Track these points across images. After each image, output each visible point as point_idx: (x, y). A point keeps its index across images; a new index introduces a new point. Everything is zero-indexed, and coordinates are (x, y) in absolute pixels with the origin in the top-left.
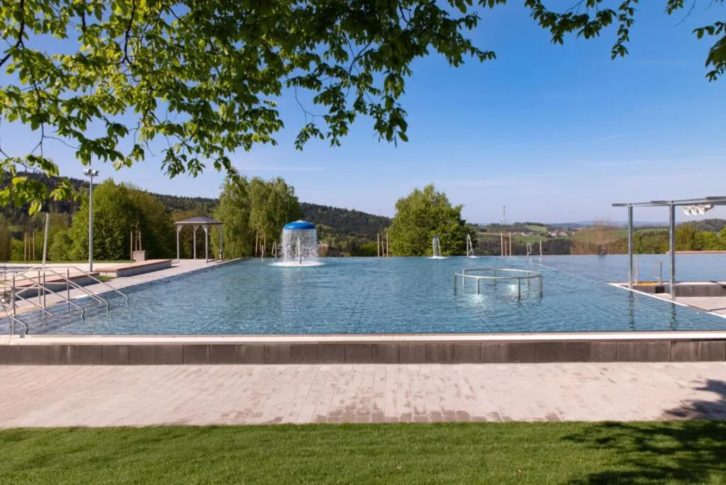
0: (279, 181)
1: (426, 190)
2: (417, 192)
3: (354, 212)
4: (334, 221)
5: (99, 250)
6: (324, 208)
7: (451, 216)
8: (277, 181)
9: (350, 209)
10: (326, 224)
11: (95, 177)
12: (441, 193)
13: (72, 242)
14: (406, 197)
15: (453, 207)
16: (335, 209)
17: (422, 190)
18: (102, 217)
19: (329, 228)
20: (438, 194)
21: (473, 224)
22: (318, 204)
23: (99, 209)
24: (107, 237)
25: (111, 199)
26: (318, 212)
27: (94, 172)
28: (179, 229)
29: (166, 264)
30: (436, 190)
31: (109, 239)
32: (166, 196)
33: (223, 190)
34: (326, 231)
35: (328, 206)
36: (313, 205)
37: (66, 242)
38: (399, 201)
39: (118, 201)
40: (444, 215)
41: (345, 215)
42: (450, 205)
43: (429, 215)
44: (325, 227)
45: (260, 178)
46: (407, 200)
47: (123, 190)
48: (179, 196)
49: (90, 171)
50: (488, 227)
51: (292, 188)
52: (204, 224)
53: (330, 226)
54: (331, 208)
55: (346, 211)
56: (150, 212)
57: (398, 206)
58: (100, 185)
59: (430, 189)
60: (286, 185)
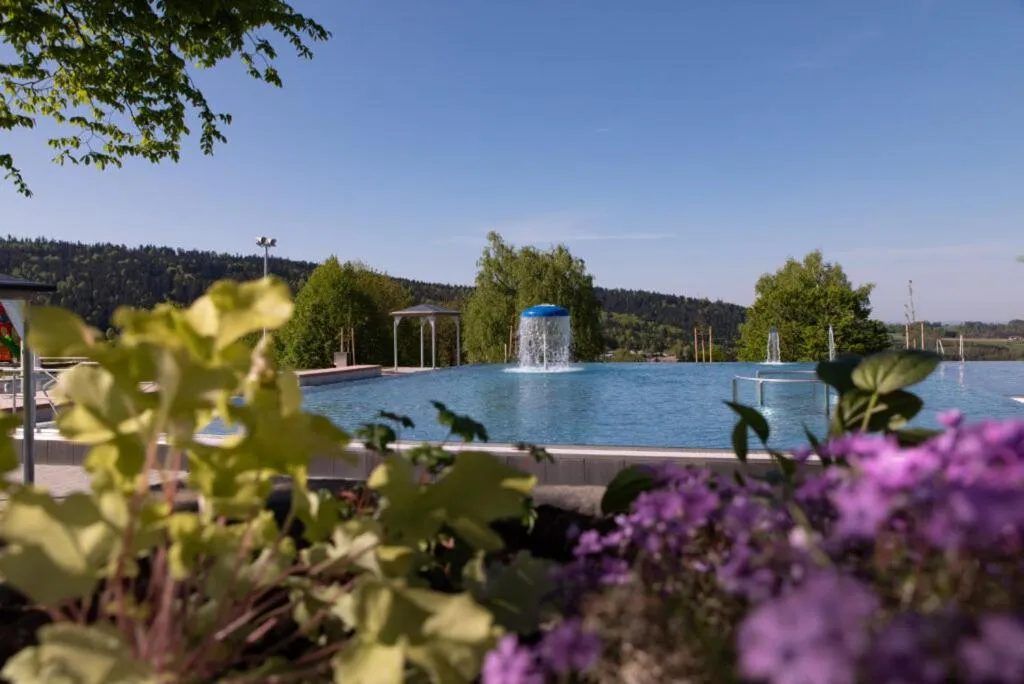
0: (561, 250)
1: (808, 261)
2: (791, 265)
3: (720, 304)
4: (686, 320)
5: (317, 358)
6: (672, 299)
7: (842, 301)
8: (557, 252)
9: (713, 300)
10: (674, 325)
11: (272, 247)
12: (833, 265)
13: (284, 346)
14: (773, 272)
15: (855, 287)
16: (690, 299)
17: (800, 259)
18: (319, 313)
19: (680, 330)
20: (829, 266)
21: (931, 322)
22: (662, 293)
23: (316, 301)
24: (327, 340)
25: (334, 286)
26: (661, 304)
27: (269, 241)
28: (397, 322)
29: (374, 371)
30: (825, 261)
31: (329, 342)
32: (434, 285)
33: (481, 268)
34: (675, 337)
35: (678, 295)
36: (654, 293)
37: (277, 347)
38: (762, 280)
39: (341, 289)
40: (829, 300)
41: (706, 310)
42: (850, 284)
43: (803, 300)
44: (673, 330)
45: (534, 248)
46: (776, 279)
47: (349, 271)
48: (452, 285)
49: (264, 240)
50: (960, 327)
51: (582, 261)
52: (430, 314)
53: (681, 327)
54: (682, 298)
55: (707, 303)
56: (388, 304)
57: (760, 288)
58: (320, 266)
59: (814, 259)
60: (570, 258)
